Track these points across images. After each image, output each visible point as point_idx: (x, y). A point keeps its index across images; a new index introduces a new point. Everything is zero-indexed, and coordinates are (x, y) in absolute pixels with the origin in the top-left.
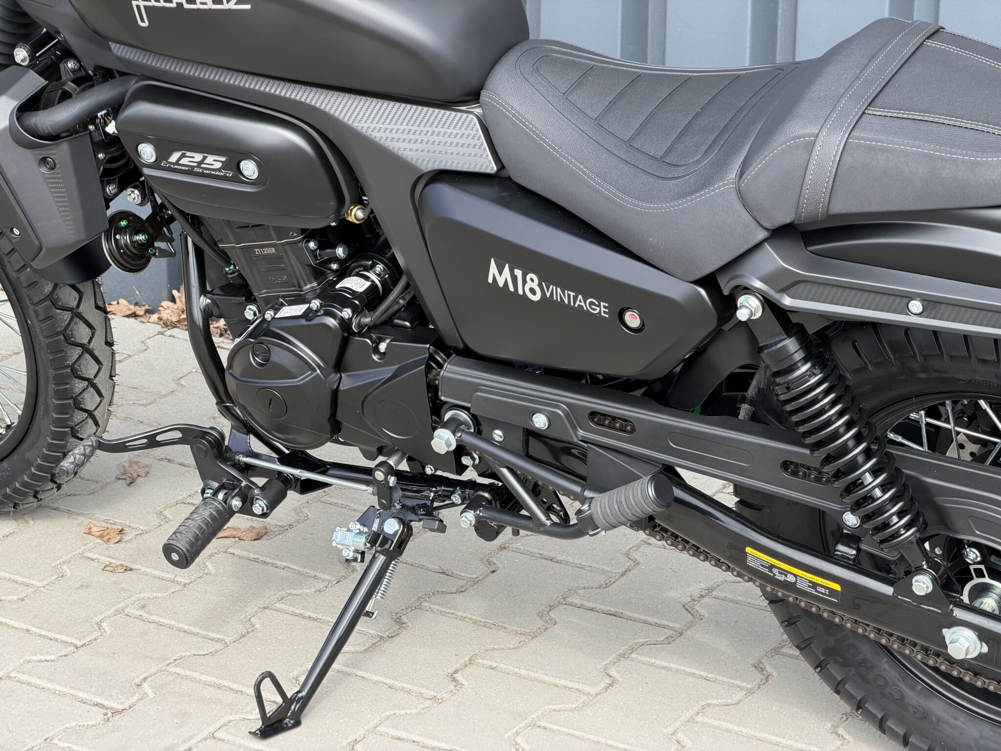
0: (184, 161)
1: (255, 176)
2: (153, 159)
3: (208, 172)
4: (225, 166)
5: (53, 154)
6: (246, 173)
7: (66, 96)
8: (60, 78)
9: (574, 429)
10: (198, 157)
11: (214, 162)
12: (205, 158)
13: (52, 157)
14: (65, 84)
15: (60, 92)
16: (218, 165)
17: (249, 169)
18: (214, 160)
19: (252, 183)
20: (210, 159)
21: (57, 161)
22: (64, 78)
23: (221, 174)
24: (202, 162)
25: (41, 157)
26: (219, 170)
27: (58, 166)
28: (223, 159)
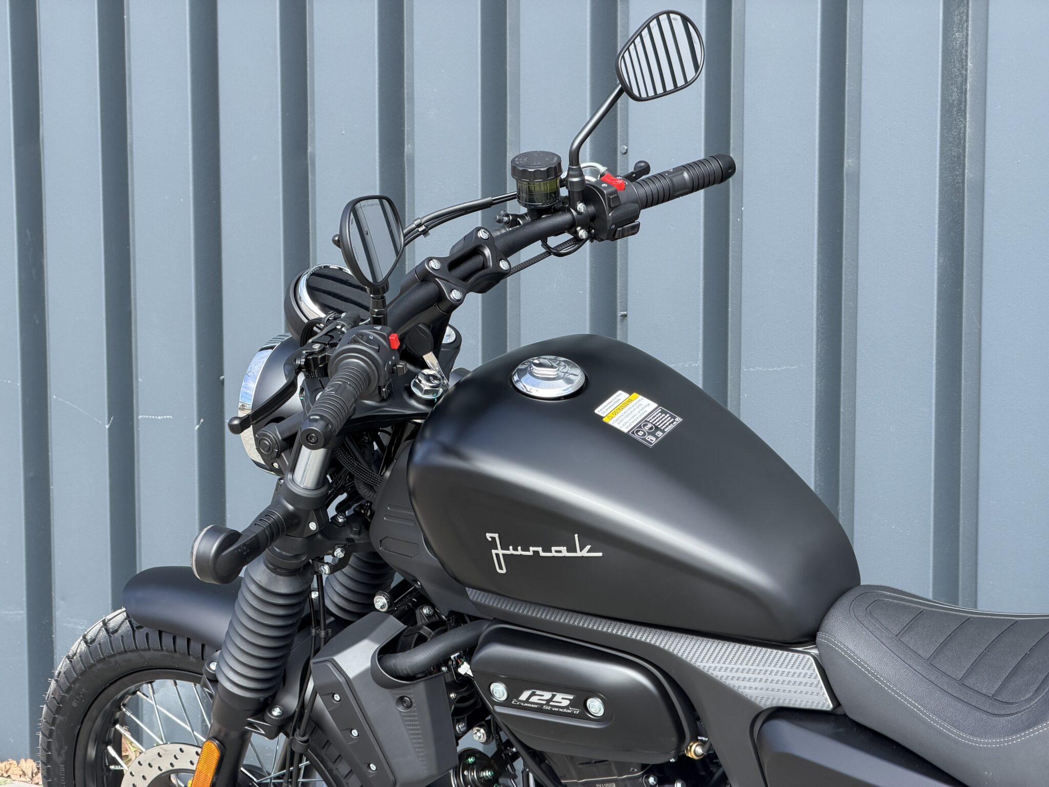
0: (534, 699)
1: (601, 713)
2: (505, 698)
3: (556, 709)
4: (573, 704)
5: (411, 694)
6: (592, 710)
7: (422, 640)
8: (416, 623)
10: (547, 695)
11: (562, 700)
12: (553, 696)
13: (409, 696)
14: (421, 628)
15: (417, 635)
16: (566, 703)
17: (596, 706)
18: (562, 698)
19: (598, 720)
20: (559, 697)
21: (413, 700)
22: (419, 623)
23: (569, 711)
24: (551, 700)
25: (399, 696)
26: (567, 707)
27: (414, 705)
28: (571, 697)
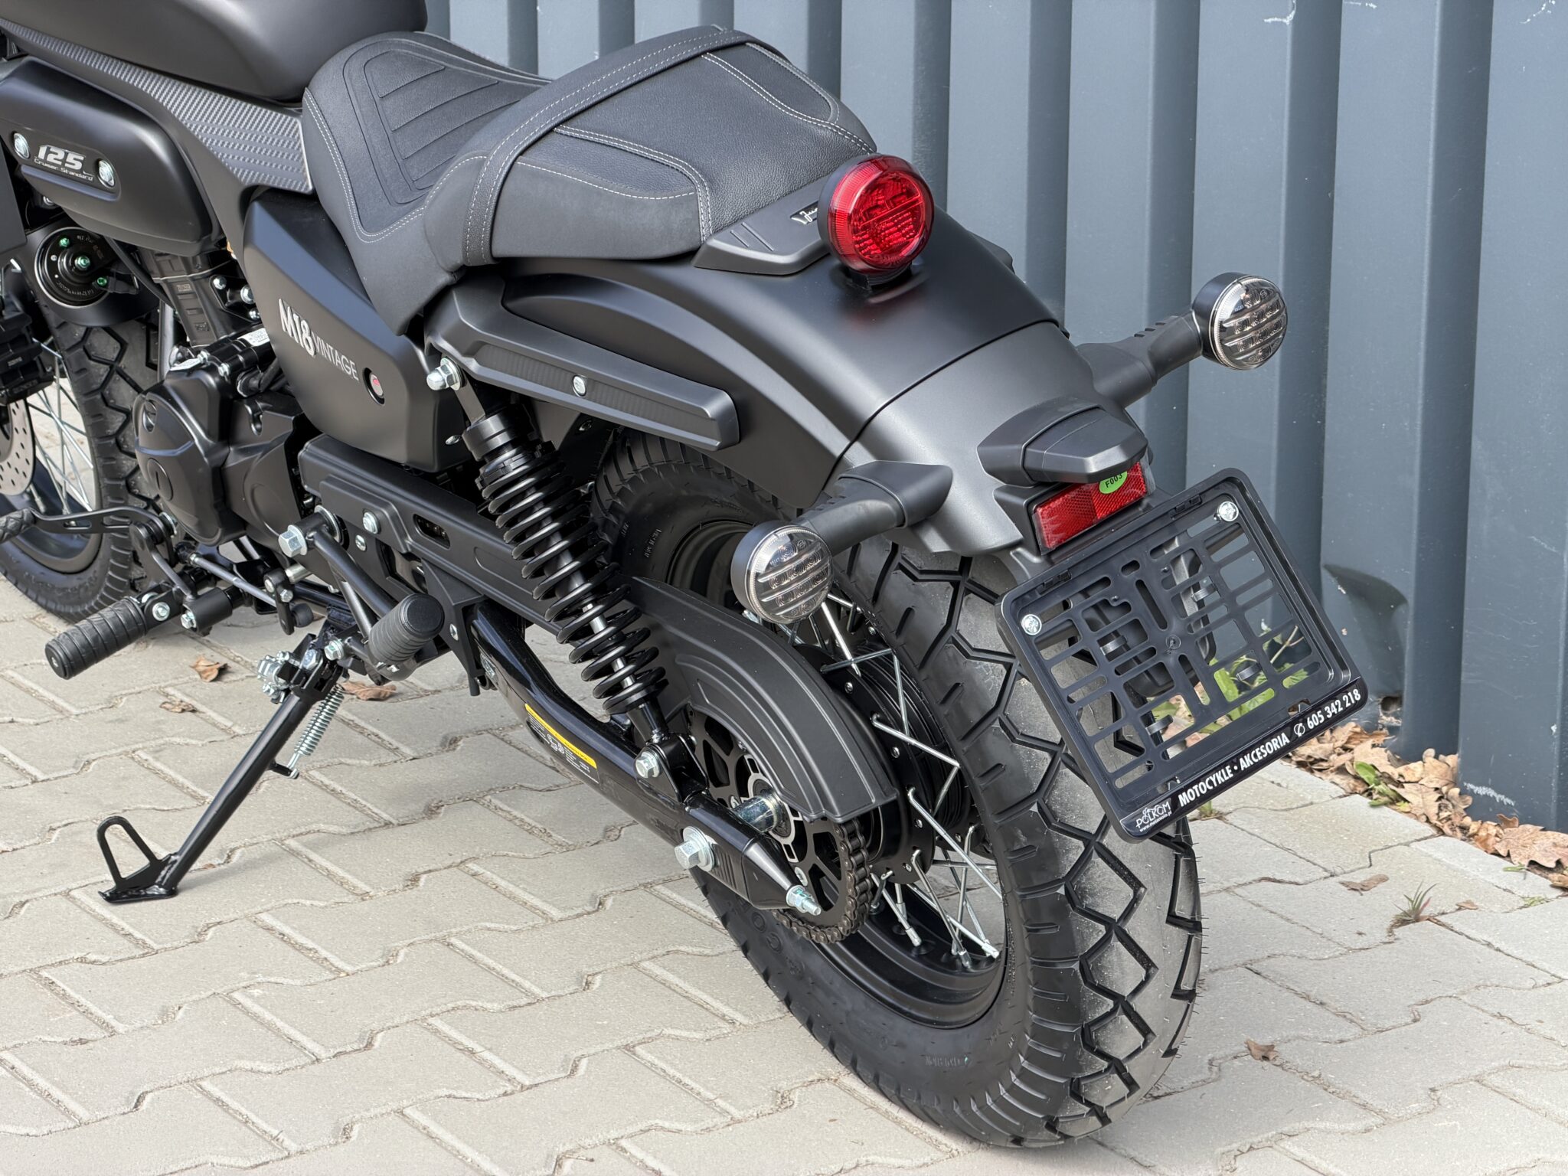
0: (51, 158)
1: (113, 182)
2: (27, 154)
3: (71, 174)
6: (104, 177)
9: (403, 536)
10: (61, 154)
11: (75, 161)
12: (66, 154)
16: (78, 166)
17: (106, 170)
18: (75, 159)
19: (110, 190)
20: (71, 157)
23: (84, 177)
24: (64, 161)
26: (80, 171)
28: (82, 158)
